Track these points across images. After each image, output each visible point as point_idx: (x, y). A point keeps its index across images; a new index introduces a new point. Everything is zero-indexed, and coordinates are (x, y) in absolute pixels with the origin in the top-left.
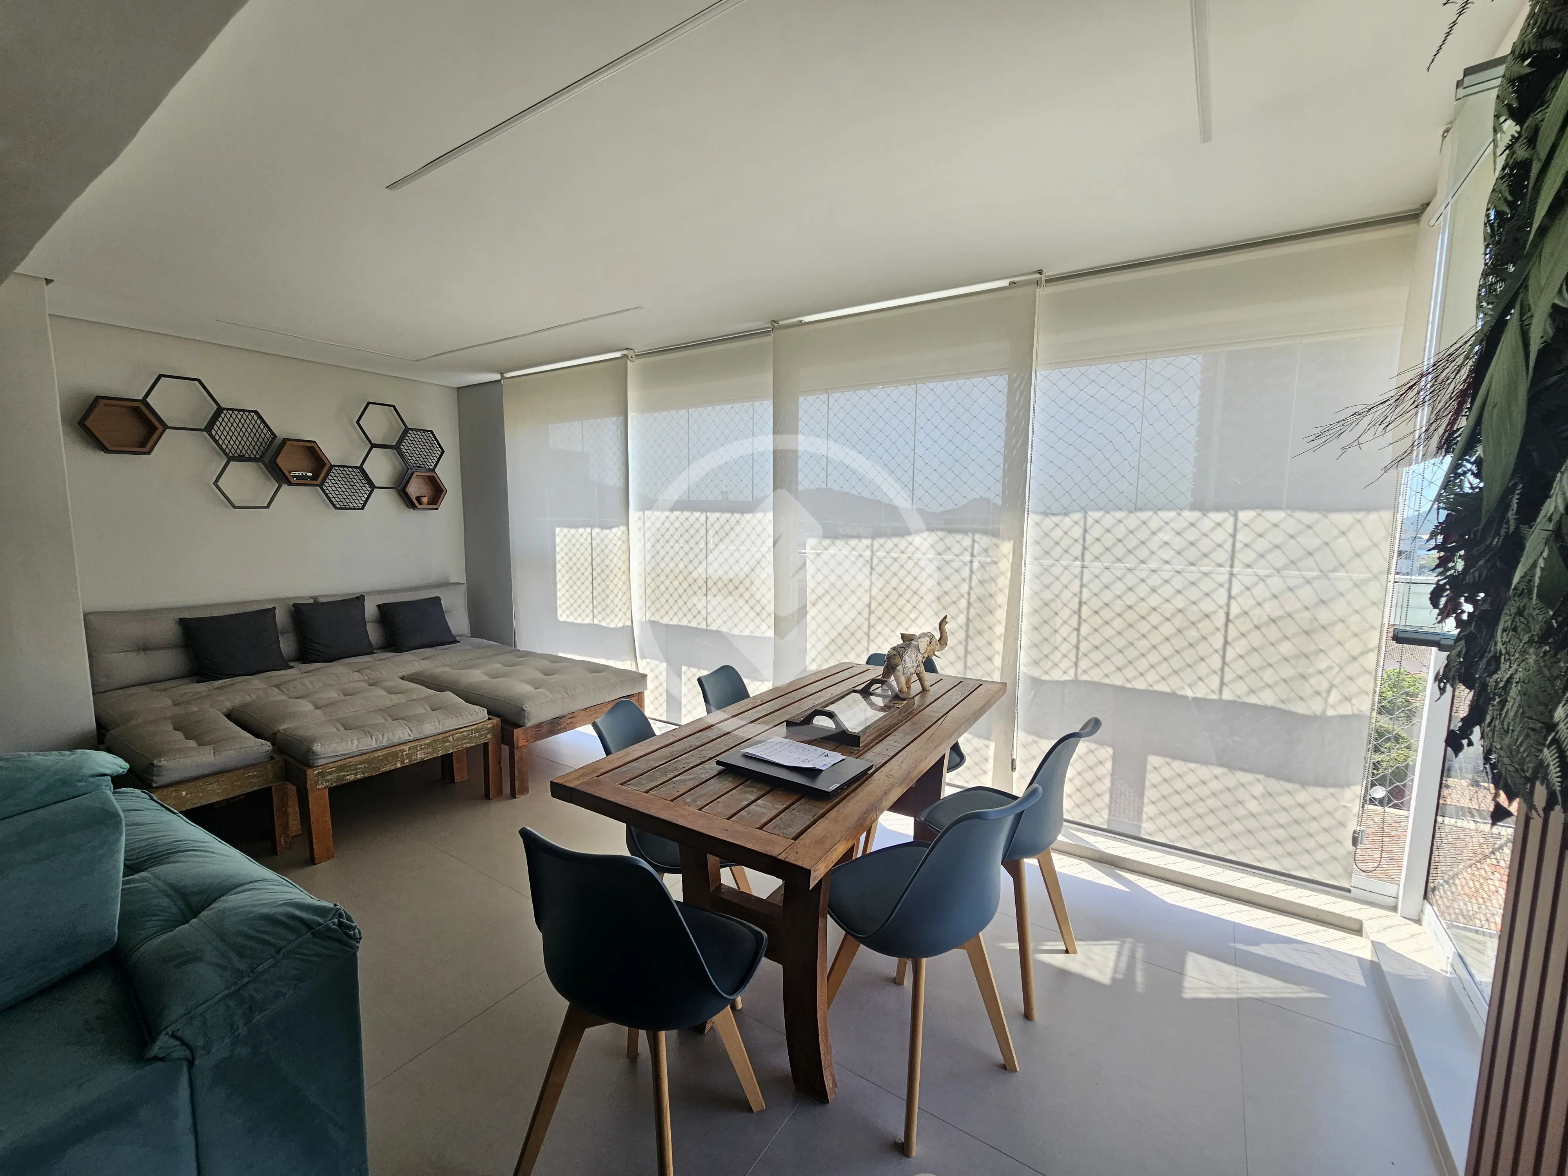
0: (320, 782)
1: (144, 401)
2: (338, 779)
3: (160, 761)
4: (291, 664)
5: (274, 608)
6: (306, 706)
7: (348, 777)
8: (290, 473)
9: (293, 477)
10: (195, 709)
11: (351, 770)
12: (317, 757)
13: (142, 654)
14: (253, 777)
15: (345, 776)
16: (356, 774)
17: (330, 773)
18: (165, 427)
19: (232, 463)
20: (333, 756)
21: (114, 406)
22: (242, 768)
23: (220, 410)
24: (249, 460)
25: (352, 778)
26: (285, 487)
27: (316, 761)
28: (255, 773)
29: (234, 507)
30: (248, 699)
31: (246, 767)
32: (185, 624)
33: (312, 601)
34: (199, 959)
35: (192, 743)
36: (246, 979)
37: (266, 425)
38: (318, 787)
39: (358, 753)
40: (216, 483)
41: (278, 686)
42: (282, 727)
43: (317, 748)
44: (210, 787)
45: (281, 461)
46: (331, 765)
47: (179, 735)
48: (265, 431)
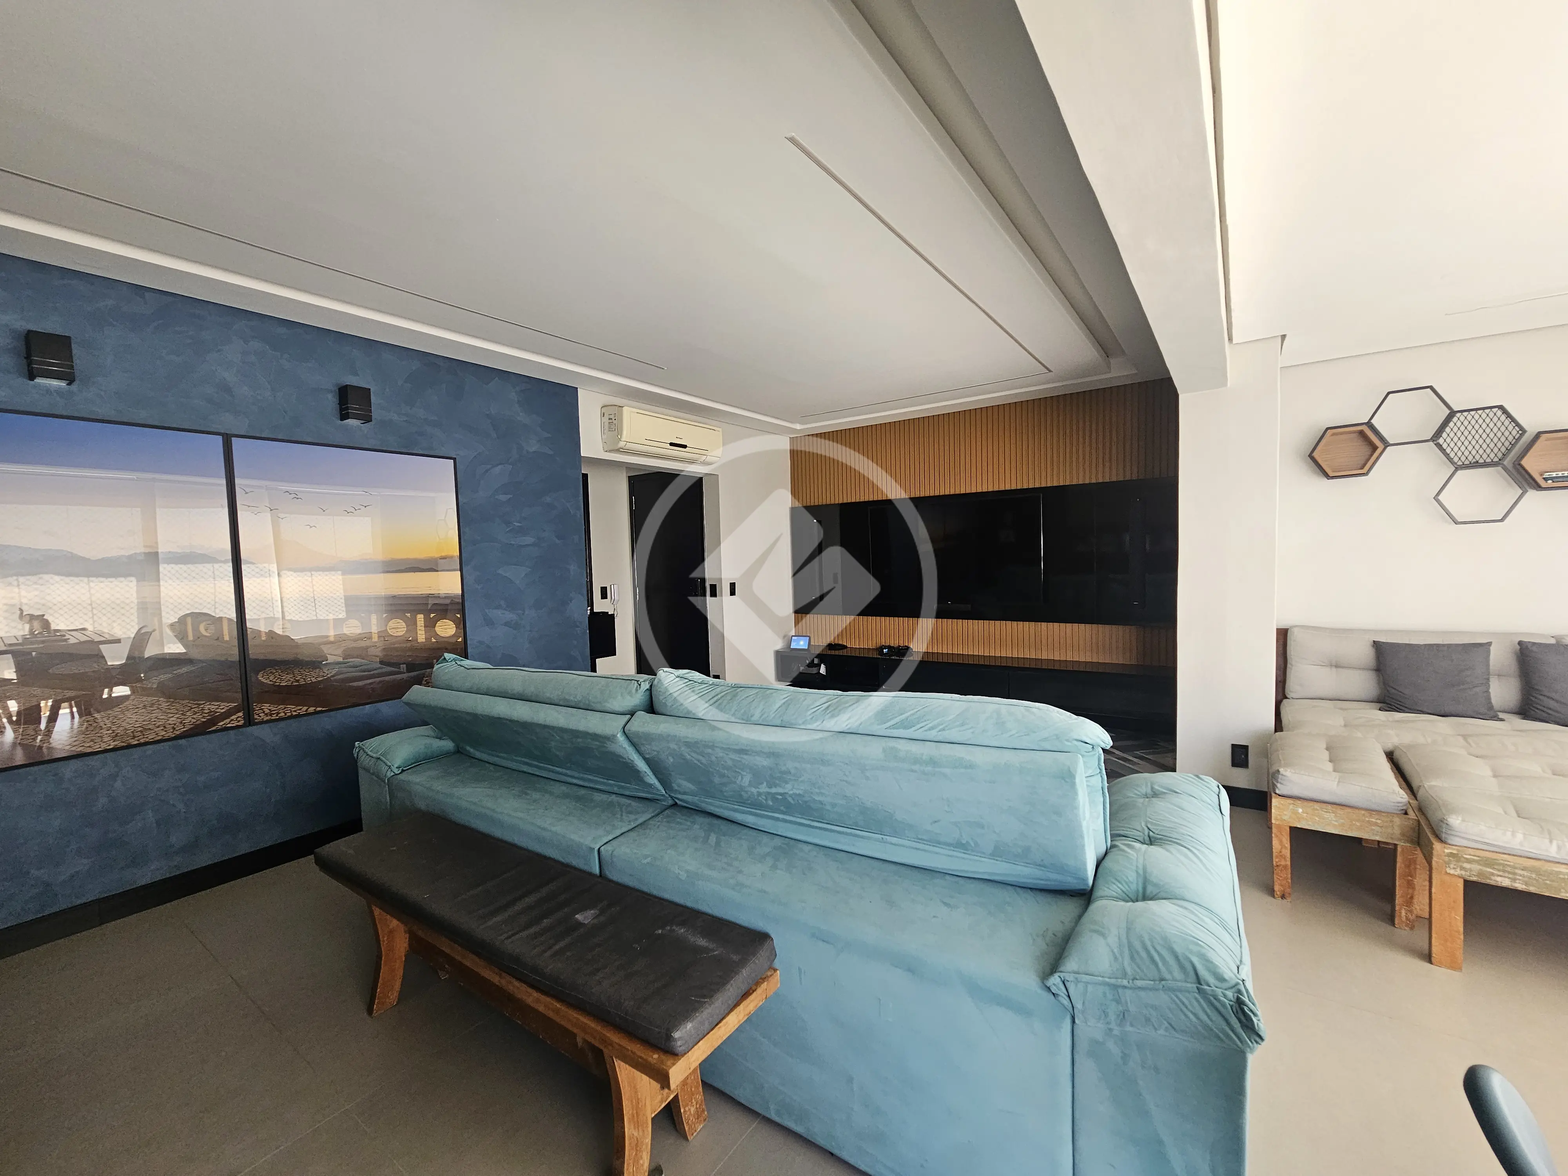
0: (1452, 866)
1: (1369, 424)
2: (1480, 874)
3: (1286, 771)
4: (1501, 715)
5: (1490, 644)
6: (1482, 770)
7: (1499, 879)
8: (1541, 475)
9: (1546, 479)
10: (1359, 735)
11: (1504, 871)
12: (1453, 833)
13: (1334, 669)
14: (1376, 824)
15: (1493, 874)
16: (1514, 880)
17: (1469, 861)
18: (1387, 445)
19: (1459, 472)
20: (1476, 841)
21: (1341, 434)
22: (1366, 810)
23: (1452, 414)
24: (1485, 465)
25: (1505, 882)
26: (1532, 494)
27: (1452, 837)
28: (1379, 821)
29: (1456, 522)
30: (1421, 740)
31: (1370, 811)
32: (1378, 647)
33: (1553, 641)
34: (1103, 935)
35: (1329, 767)
36: (1125, 982)
37: (1513, 420)
38: (1448, 871)
39: (1519, 853)
40: (1436, 498)
41: (1465, 737)
42: (1433, 783)
43: (1455, 821)
44: (1326, 815)
45: (1530, 463)
46: (1470, 851)
47: (1326, 755)
48: (1510, 428)
